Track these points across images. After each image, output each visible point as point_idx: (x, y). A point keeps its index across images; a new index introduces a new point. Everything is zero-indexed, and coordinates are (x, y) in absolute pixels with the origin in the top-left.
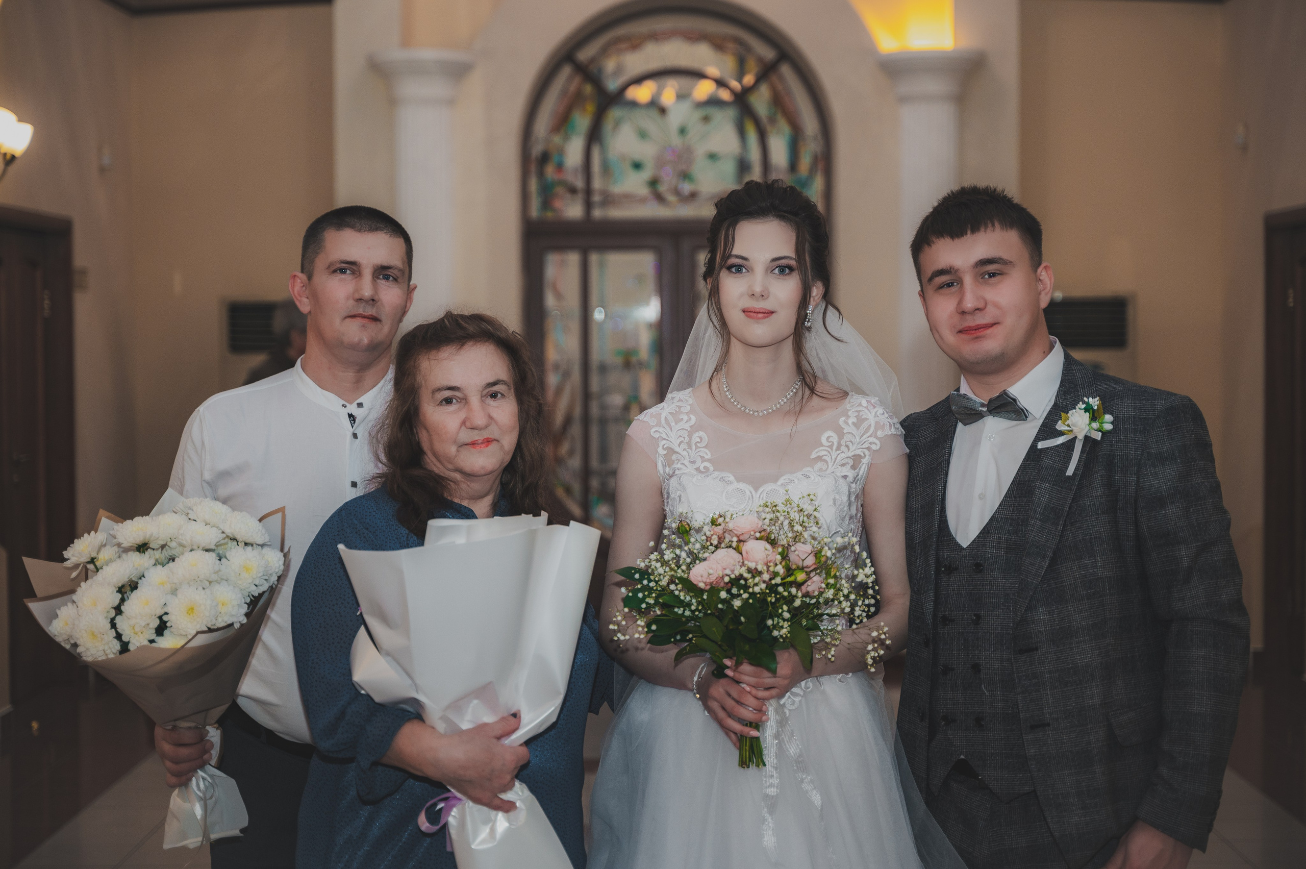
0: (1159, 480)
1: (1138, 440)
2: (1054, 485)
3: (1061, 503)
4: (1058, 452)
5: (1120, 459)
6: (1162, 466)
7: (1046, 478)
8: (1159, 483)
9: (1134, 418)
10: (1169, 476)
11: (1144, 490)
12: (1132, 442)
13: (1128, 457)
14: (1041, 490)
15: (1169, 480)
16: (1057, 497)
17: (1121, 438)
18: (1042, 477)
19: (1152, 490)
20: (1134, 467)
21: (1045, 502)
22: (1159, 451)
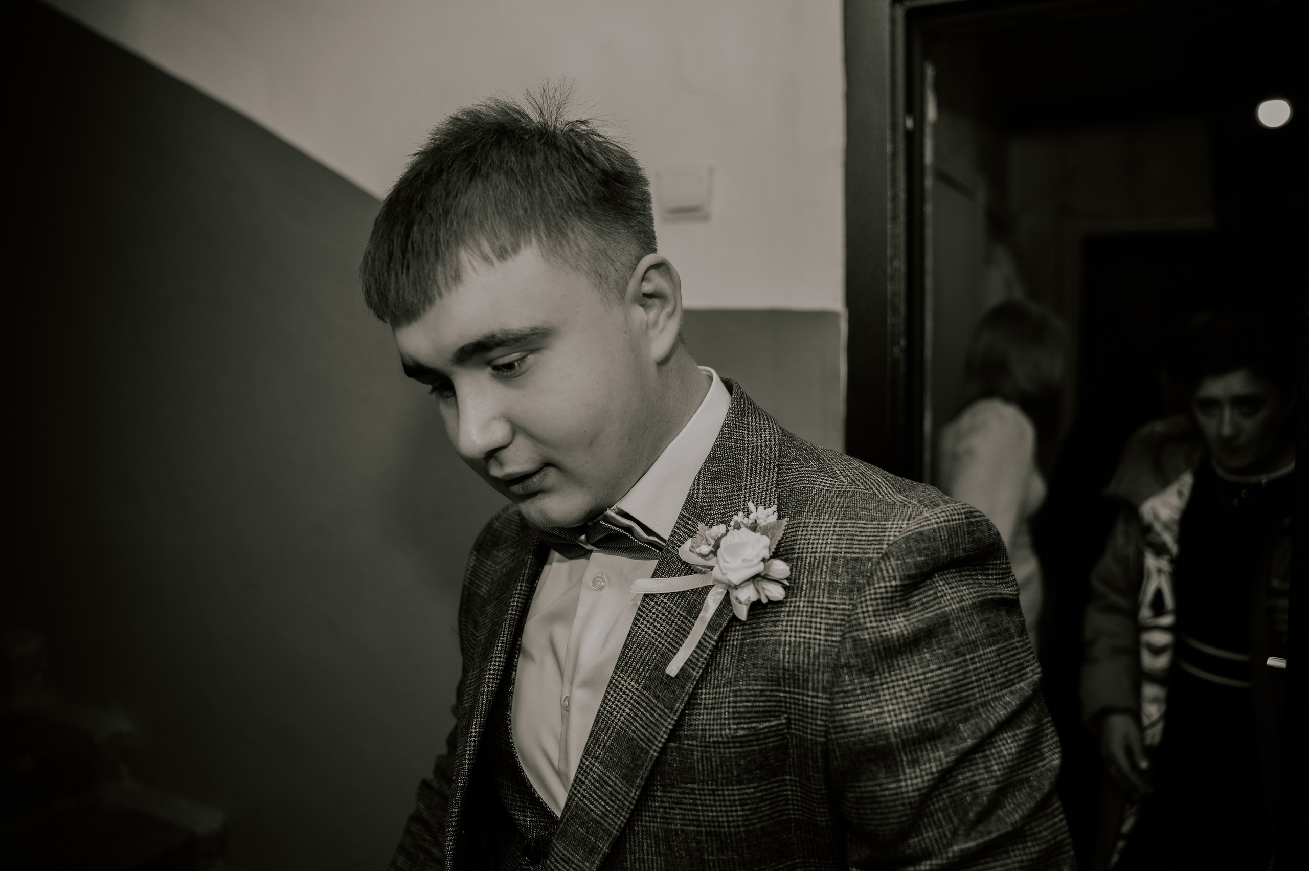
0: (882, 707)
1: (835, 609)
2: (644, 688)
3: (647, 735)
4: (669, 612)
5: (789, 652)
6: (889, 672)
7: (634, 668)
8: (881, 713)
9: (834, 559)
10: (907, 695)
11: (845, 732)
12: (822, 613)
13: (809, 648)
14: (618, 694)
15: (905, 707)
16: (644, 718)
17: (799, 606)
18: (627, 663)
19: (865, 732)
20: (823, 673)
21: (620, 723)
22: (881, 636)
